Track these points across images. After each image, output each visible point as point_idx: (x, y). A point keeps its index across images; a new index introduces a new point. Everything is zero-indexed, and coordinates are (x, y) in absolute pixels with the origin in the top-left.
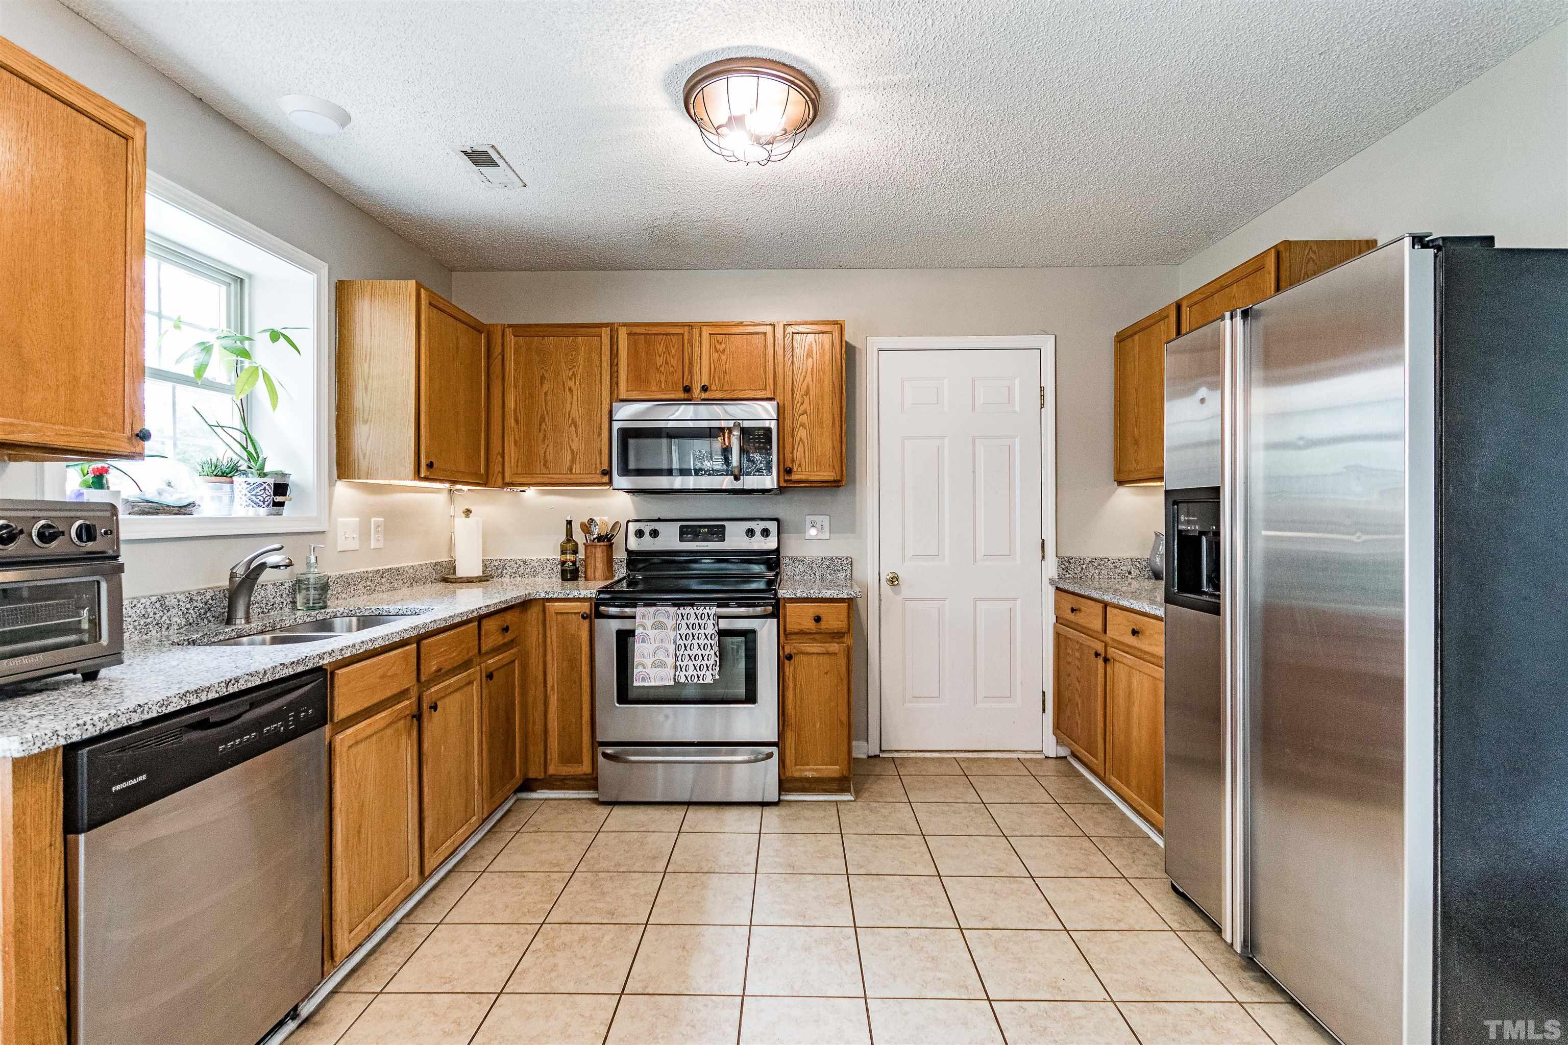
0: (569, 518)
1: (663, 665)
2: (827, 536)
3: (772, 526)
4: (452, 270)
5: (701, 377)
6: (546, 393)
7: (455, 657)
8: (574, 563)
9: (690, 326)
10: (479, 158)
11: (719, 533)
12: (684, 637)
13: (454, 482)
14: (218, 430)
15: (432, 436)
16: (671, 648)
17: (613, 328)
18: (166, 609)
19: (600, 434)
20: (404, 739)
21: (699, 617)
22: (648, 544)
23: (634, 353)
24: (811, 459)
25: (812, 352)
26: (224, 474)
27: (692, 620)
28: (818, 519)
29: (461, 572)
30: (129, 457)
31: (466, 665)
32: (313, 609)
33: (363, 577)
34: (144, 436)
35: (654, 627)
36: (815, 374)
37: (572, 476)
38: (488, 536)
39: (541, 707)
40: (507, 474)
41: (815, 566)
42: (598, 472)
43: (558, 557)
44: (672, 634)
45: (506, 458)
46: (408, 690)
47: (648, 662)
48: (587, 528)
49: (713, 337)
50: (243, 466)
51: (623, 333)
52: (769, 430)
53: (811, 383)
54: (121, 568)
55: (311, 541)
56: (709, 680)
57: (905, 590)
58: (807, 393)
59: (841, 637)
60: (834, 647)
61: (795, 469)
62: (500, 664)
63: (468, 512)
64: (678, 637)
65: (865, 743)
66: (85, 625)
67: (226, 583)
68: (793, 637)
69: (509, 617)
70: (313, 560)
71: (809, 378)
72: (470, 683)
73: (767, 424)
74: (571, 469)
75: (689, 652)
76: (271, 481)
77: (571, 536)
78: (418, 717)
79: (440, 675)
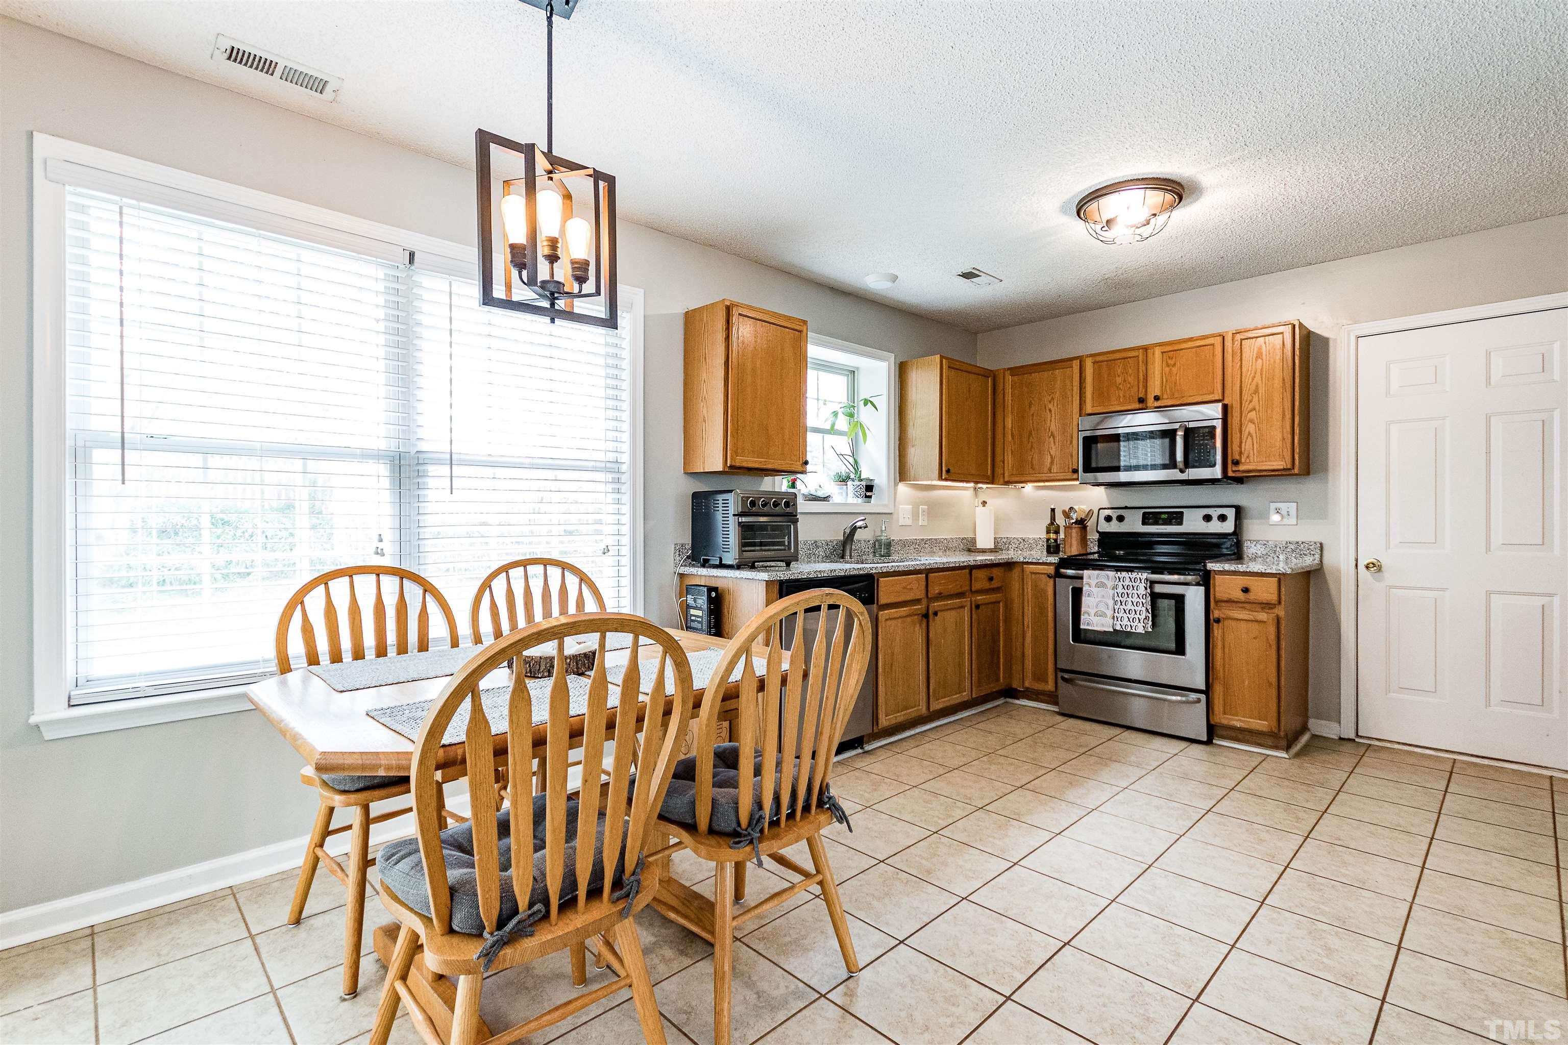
0: (1053, 507)
1: (1103, 615)
2: (1294, 521)
3: (1230, 513)
4: (976, 333)
5: (1155, 388)
6: (1033, 415)
7: (952, 588)
8: (1056, 540)
9: (1145, 349)
10: (968, 276)
11: (1177, 518)
12: (1120, 595)
13: (976, 483)
14: (841, 456)
15: (950, 452)
16: (1111, 603)
17: (1081, 359)
18: (817, 547)
19: (1071, 442)
20: (917, 628)
21: (1133, 580)
22: (1114, 527)
23: (1098, 376)
24: (1259, 452)
25: (1262, 353)
26: (844, 481)
27: (1127, 582)
28: (1283, 506)
29: (980, 545)
30: (802, 473)
31: (961, 595)
32: (883, 556)
33: (913, 542)
34: (806, 463)
35: (1097, 586)
36: (1264, 373)
37: (1051, 475)
38: (998, 521)
39: (1020, 640)
40: (1006, 474)
41: (1278, 549)
42: (1071, 470)
43: (1044, 536)
44: (1111, 592)
45: (1006, 464)
46: (921, 599)
47: (1092, 612)
48: (1067, 515)
49: (1164, 354)
50: (852, 476)
51: (1089, 364)
52: (1214, 428)
53: (1260, 382)
54: (797, 520)
55: (884, 518)
56: (1140, 630)
57: (1389, 577)
58: (1256, 391)
59: (1272, 608)
60: (1263, 616)
61: (1243, 460)
62: (987, 601)
63: (984, 503)
64: (1116, 595)
65: (1336, 725)
66: (787, 544)
67: (842, 538)
68: (1223, 604)
69: (996, 572)
70: (884, 529)
71: (1258, 378)
72: (963, 607)
73: (1214, 423)
74: (1050, 470)
75: (1124, 606)
76: (864, 483)
77: (1055, 521)
78: (926, 616)
79: (940, 597)
